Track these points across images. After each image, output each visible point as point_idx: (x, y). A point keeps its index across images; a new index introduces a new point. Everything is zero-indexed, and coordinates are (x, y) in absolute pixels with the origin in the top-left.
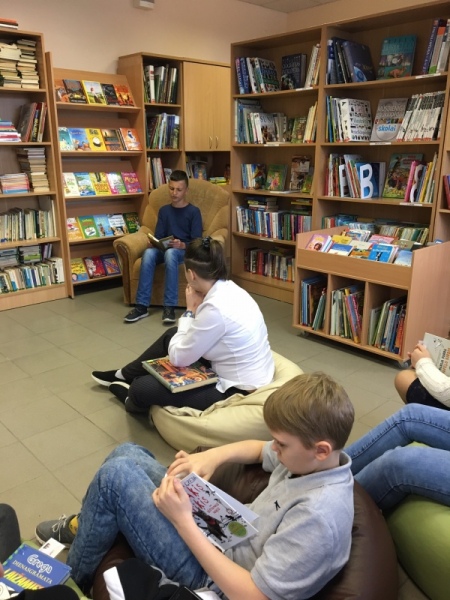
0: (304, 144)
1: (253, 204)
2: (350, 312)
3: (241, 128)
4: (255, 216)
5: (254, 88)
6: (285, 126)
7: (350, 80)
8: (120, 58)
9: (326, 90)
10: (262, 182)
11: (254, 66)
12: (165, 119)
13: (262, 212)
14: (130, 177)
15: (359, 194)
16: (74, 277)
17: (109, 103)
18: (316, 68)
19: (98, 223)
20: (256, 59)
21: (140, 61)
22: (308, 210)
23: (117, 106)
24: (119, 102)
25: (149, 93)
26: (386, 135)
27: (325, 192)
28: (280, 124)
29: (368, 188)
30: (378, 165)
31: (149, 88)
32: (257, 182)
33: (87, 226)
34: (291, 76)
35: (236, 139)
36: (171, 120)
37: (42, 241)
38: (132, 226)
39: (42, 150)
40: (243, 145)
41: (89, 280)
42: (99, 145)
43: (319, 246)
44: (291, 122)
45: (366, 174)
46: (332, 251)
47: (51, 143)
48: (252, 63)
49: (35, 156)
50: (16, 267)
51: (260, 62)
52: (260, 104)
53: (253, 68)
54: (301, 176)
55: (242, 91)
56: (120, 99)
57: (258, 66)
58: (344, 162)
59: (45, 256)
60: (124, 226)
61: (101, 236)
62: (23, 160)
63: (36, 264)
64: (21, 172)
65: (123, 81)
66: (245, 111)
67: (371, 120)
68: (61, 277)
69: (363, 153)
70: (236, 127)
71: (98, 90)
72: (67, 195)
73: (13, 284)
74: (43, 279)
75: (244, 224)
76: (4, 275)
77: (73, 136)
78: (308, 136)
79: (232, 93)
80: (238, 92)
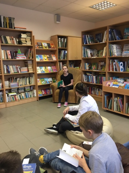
0: (103, 57)
1: (88, 74)
2: (120, 104)
3: (84, 53)
4: (89, 77)
5: (88, 43)
6: (97, 53)
7: (116, 40)
8: (51, 36)
9: (109, 42)
10: (90, 68)
11: (88, 37)
12: (63, 52)
13: (91, 76)
14: (54, 67)
15: (120, 70)
16: (39, 95)
17: (49, 48)
18: (106, 37)
19: (45, 80)
20: (88, 35)
21: (57, 37)
22: (105, 75)
23: (51, 49)
24: (51, 48)
25: (59, 45)
26: (127, 54)
27: (109, 70)
28: (95, 52)
29: (122, 69)
30: (125, 62)
31: (59, 44)
32: (89, 68)
33: (42, 81)
34: (98, 39)
35: (83, 57)
36: (65, 52)
37: (31, 85)
38: (54, 81)
39: (31, 61)
40: (85, 58)
41: (43, 96)
42: (46, 59)
43: (110, 85)
44: (98, 51)
45: (121, 65)
46: (113, 86)
47: (34, 59)
48: (87, 36)
49: (30, 63)
50: (23, 92)
51: (89, 36)
52: (90, 47)
53: (88, 38)
54: (102, 66)
55: (85, 44)
56: (51, 47)
57: (89, 37)
58: (115, 62)
59: (31, 89)
60: (52, 81)
61: (46, 84)
62: (26, 64)
63: (29, 91)
64: (26, 67)
65: (52, 42)
66: (85, 49)
67: (122, 50)
68: (35, 95)
69: (120, 59)
70: (83, 53)
71: (46, 45)
72: (38, 73)
73: (23, 97)
74: (31, 96)
75: (85, 80)
76: (21, 95)
77: (39, 57)
78: (104, 55)
79: (82, 44)
80: (83, 44)
